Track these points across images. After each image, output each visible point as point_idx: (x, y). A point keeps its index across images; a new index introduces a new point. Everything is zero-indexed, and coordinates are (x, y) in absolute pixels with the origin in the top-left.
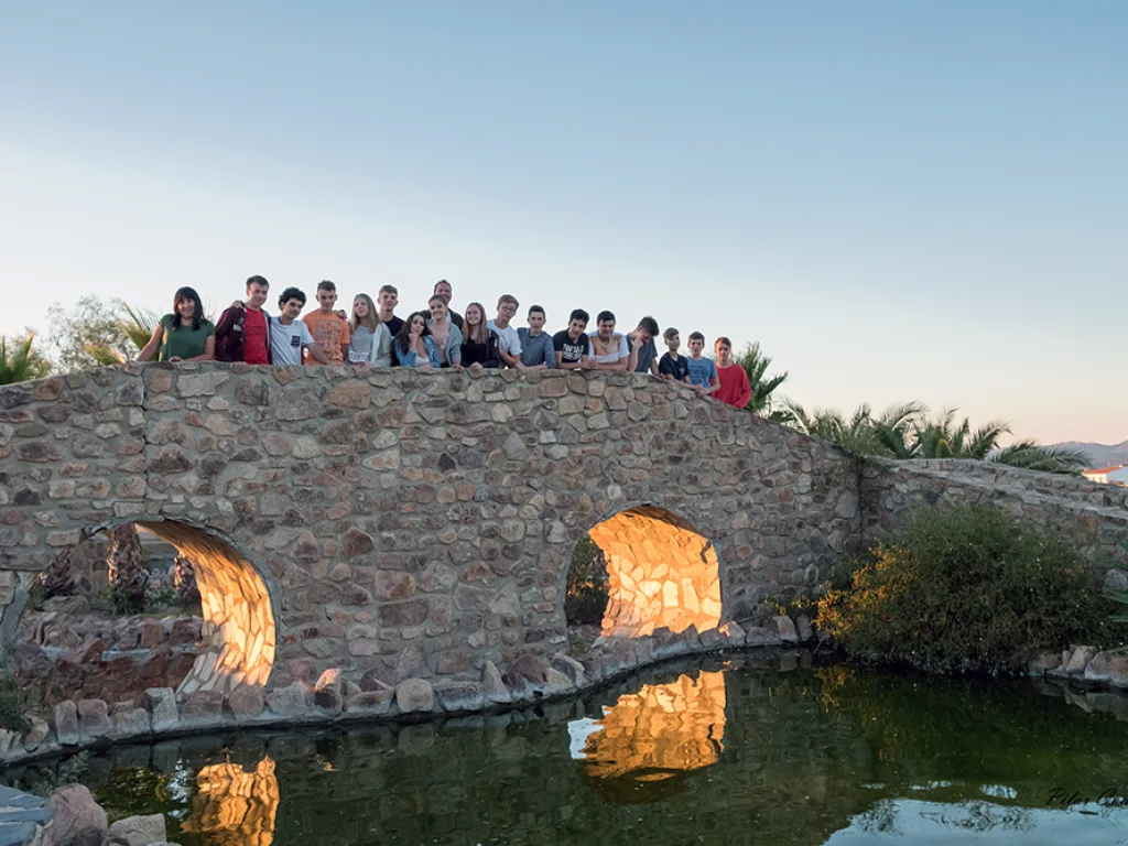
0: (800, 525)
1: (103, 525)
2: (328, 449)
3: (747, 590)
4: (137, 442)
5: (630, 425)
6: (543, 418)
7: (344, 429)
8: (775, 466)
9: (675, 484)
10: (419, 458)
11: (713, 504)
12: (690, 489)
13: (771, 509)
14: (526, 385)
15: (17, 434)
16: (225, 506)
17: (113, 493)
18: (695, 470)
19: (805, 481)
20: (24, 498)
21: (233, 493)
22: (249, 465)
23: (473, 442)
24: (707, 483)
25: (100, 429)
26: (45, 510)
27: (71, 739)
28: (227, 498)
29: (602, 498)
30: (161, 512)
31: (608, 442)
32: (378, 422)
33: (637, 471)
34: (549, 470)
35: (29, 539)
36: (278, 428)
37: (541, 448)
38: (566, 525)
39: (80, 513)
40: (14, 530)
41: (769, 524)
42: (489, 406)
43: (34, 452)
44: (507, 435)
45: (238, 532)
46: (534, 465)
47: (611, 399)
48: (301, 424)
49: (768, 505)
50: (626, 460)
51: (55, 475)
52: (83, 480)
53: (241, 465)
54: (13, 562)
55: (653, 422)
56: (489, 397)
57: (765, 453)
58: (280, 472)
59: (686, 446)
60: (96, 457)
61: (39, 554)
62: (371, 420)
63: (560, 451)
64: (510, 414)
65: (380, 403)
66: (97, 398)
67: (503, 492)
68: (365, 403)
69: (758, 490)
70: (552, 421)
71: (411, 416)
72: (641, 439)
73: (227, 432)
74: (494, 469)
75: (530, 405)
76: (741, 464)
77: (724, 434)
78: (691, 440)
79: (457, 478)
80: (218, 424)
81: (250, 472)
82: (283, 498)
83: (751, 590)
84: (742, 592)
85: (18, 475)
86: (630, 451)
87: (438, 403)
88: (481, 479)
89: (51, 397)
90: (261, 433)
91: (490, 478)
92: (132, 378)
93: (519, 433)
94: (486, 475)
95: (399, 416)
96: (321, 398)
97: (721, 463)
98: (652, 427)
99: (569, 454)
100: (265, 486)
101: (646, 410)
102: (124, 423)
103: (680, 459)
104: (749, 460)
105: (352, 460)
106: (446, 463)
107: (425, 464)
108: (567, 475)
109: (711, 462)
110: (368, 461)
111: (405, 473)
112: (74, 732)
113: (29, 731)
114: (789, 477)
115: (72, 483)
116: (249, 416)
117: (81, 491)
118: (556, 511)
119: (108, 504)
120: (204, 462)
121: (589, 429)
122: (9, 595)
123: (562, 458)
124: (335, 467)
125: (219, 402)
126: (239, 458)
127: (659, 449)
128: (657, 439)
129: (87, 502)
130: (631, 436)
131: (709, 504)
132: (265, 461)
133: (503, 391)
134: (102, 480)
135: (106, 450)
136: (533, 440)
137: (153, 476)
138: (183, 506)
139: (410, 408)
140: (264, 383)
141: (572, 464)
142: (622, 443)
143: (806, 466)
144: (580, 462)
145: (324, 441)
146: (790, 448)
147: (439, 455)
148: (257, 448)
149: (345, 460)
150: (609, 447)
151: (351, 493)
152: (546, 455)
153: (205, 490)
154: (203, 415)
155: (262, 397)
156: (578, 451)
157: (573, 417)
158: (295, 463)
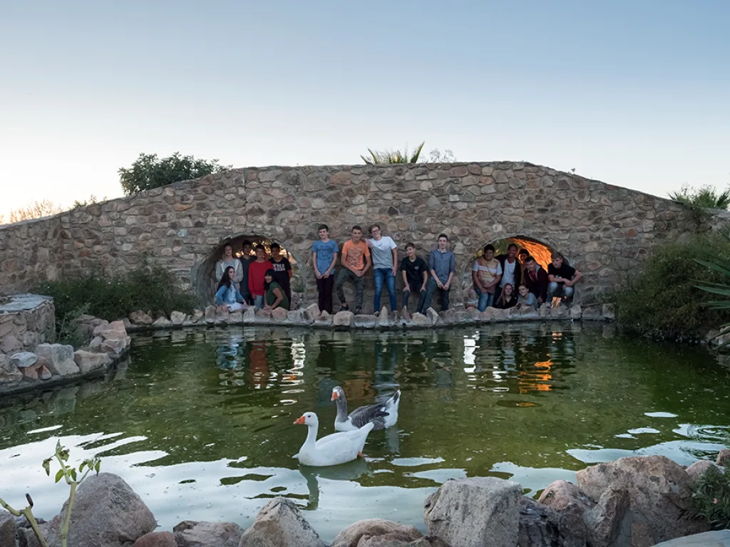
0: (642, 252)
1: (229, 236)
2: (328, 205)
3: (595, 288)
4: (243, 202)
5: (511, 191)
6: (451, 188)
7: (337, 195)
8: (623, 215)
9: (542, 224)
10: (377, 209)
11: (569, 237)
12: (553, 227)
13: (617, 240)
14: (441, 171)
15: (195, 199)
16: (280, 230)
17: (232, 223)
18: (557, 216)
19: (648, 224)
20: (198, 225)
21: (284, 224)
22: (291, 212)
23: (409, 201)
24: (565, 223)
25: (227, 196)
26: (206, 229)
27: (211, 320)
28: (281, 226)
29: (489, 231)
30: (252, 232)
31: (494, 200)
32: (355, 191)
33: (514, 217)
34: (455, 215)
35: (200, 241)
36: (305, 195)
37: (449, 204)
38: (465, 245)
39: (219, 231)
40: (195, 237)
41: (615, 250)
42: (419, 182)
43: (201, 206)
44: (429, 197)
45: (286, 242)
46: (445, 213)
47: (497, 177)
48: (316, 193)
49: (615, 238)
50: (506, 210)
51: (210, 215)
52: (220, 218)
53: (287, 211)
54: (194, 250)
55: (526, 189)
56: (418, 178)
57: (614, 207)
58: (305, 215)
59: (551, 202)
60: (226, 208)
61: (203, 247)
62: (351, 190)
63: (464, 206)
64: (431, 186)
65: (357, 182)
66: (225, 183)
67: (426, 227)
68: (348, 182)
69: (606, 229)
70: (457, 189)
71: (373, 188)
72: (518, 198)
73: (280, 197)
74: (420, 215)
75: (443, 182)
76: (594, 213)
77: (581, 195)
78: (555, 199)
79: (399, 219)
80: (277, 193)
81: (291, 214)
82: (307, 227)
83: (597, 288)
84: (590, 289)
85: (195, 215)
86: (509, 206)
87: (389, 181)
88: (413, 219)
89: (208, 183)
90: (297, 198)
91: (418, 219)
92: (240, 175)
93: (437, 196)
94: (416, 218)
95: (367, 189)
96: (326, 181)
97: (577, 212)
98: (526, 192)
99: (468, 207)
100: (298, 221)
101: (522, 183)
102: (236, 194)
103: (547, 210)
104: (601, 211)
105: (341, 210)
106: (392, 212)
107: (381, 212)
108: (466, 218)
109: (570, 212)
110: (350, 210)
111: (369, 216)
112: (212, 318)
113: (193, 315)
114: (634, 222)
115: (216, 218)
116: (292, 190)
117: (220, 222)
118: (459, 237)
119: (230, 227)
120: (270, 210)
121: (482, 194)
122: (193, 263)
123: (464, 209)
124: (333, 213)
125: (277, 183)
126: (286, 209)
127: (531, 204)
128: (529, 198)
129: (222, 227)
130: (511, 197)
131: (567, 236)
132: (298, 210)
133: (427, 174)
134: (228, 217)
135: (230, 205)
136: (444, 200)
137: (249, 216)
138: (261, 230)
139: (372, 184)
140: (298, 175)
141: (470, 212)
142: (505, 201)
143: (651, 215)
144: (475, 212)
145: (327, 201)
146: (636, 204)
147: (388, 207)
148: (295, 205)
149: (338, 210)
150: (494, 204)
151: (341, 225)
152: (453, 207)
153: (270, 223)
154: (270, 189)
155: (297, 181)
156: (474, 205)
157: (470, 188)
158: (314, 211)
